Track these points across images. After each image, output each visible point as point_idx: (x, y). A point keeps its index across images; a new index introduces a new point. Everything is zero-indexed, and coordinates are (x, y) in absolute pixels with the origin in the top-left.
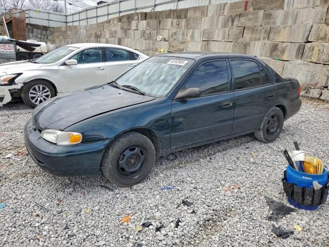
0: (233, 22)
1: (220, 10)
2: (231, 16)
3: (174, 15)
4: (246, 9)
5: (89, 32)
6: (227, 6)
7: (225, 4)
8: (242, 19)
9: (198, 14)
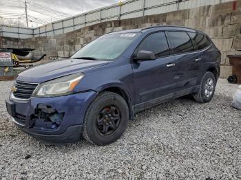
0: (223, 20)
1: (204, 12)
2: (220, 16)
3: (150, 20)
4: (234, 9)
5: (60, 41)
6: (211, 8)
7: (209, 6)
8: (235, 18)
9: (178, 17)
